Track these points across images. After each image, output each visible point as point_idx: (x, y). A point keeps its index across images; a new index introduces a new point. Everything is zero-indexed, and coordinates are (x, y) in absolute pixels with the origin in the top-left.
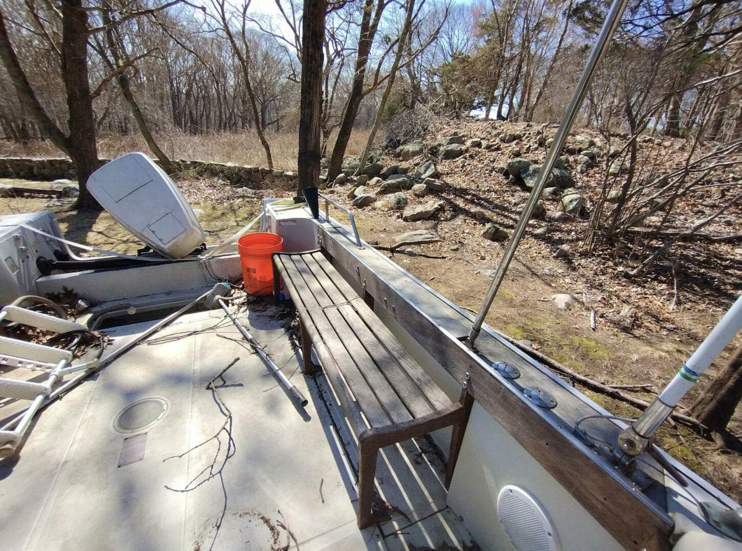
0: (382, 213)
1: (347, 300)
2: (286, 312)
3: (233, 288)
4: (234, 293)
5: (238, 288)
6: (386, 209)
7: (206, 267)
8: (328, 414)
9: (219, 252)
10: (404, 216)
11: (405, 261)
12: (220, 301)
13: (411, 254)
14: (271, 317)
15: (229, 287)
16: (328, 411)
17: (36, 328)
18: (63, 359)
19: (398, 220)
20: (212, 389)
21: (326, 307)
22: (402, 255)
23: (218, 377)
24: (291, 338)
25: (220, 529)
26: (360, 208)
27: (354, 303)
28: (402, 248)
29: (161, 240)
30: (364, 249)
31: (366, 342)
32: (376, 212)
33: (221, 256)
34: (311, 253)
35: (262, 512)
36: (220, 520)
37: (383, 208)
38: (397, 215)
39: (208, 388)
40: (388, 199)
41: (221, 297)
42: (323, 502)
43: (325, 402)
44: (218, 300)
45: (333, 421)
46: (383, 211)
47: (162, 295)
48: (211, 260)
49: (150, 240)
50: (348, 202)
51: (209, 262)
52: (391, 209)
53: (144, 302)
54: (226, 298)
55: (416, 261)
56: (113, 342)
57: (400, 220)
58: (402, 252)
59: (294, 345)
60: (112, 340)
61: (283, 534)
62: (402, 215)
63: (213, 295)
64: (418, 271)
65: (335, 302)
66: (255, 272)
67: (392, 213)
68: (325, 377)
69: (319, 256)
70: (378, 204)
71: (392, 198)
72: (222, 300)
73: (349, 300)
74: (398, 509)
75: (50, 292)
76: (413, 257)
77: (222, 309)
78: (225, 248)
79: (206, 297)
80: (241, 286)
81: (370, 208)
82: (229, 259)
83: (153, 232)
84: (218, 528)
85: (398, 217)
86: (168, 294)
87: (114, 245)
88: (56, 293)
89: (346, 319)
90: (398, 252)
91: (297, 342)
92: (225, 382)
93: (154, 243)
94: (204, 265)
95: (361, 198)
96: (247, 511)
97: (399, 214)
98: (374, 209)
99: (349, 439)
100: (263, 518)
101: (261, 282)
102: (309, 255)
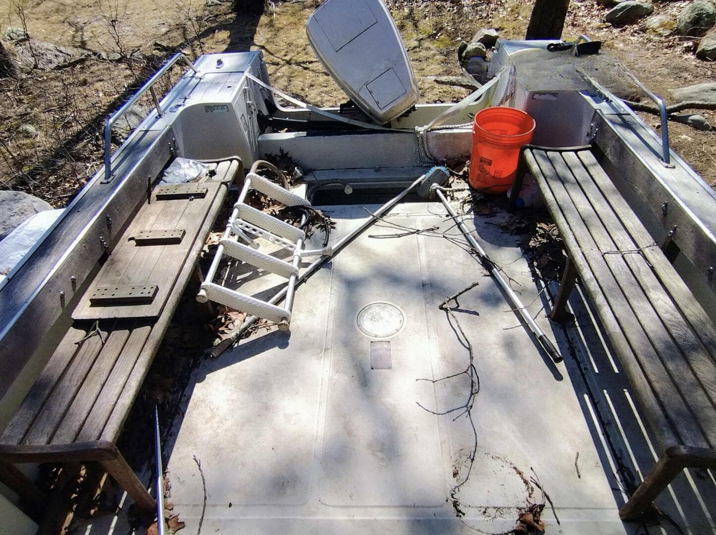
0: (657, 38)
1: (637, 246)
2: (523, 225)
3: (452, 174)
4: (453, 182)
5: (457, 175)
6: (667, 32)
7: (423, 142)
8: (582, 379)
9: (440, 123)
10: (699, 49)
11: (684, 137)
12: (438, 191)
13: (698, 126)
14: (505, 229)
15: (447, 173)
16: (583, 375)
17: (267, 196)
18: (299, 238)
19: (685, 56)
20: (446, 310)
21: (608, 253)
22: (680, 125)
23: (452, 299)
24: (531, 266)
25: (474, 461)
26: (618, 27)
27: (647, 251)
28: (684, 113)
29: (377, 103)
30: (674, 167)
31: (667, 319)
32: (646, 35)
33: (441, 129)
34: (576, 151)
35: (513, 462)
36: (472, 454)
37: (660, 31)
38: (685, 45)
39: (441, 308)
40: (675, 11)
41: (439, 187)
42: (579, 477)
43: (578, 363)
44: (435, 190)
45: (589, 390)
46: (660, 35)
47: (370, 170)
48: (429, 134)
49: (365, 102)
50: (595, 13)
51: (427, 135)
52: (677, 32)
53: (354, 177)
54: (445, 189)
55: (705, 139)
56: (334, 226)
57: (691, 56)
58: (683, 120)
59: (534, 274)
60: (334, 223)
61: (537, 492)
62: (696, 45)
63: (430, 181)
64: (704, 159)
65: (619, 245)
66: (490, 164)
67: (676, 41)
68: (577, 329)
69: (588, 157)
70: (653, 21)
71: (684, 11)
72: (440, 189)
73: (641, 247)
74: (669, 517)
75: (269, 153)
76: (700, 132)
77: (441, 204)
78: (448, 118)
79: (420, 182)
80: (461, 173)
81: (636, 27)
82: (451, 134)
83: (371, 92)
84: (472, 460)
85: (688, 50)
86: (378, 170)
87: (279, 66)
88: (274, 155)
89: (637, 276)
90: (674, 119)
91: (538, 271)
92: (458, 306)
93: (368, 105)
94: (420, 140)
95: (623, 8)
96: (498, 456)
97: (691, 44)
98: (644, 30)
99: (610, 418)
100: (515, 468)
101: (494, 177)
102: (573, 153)
